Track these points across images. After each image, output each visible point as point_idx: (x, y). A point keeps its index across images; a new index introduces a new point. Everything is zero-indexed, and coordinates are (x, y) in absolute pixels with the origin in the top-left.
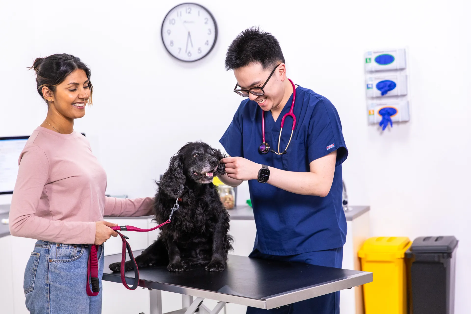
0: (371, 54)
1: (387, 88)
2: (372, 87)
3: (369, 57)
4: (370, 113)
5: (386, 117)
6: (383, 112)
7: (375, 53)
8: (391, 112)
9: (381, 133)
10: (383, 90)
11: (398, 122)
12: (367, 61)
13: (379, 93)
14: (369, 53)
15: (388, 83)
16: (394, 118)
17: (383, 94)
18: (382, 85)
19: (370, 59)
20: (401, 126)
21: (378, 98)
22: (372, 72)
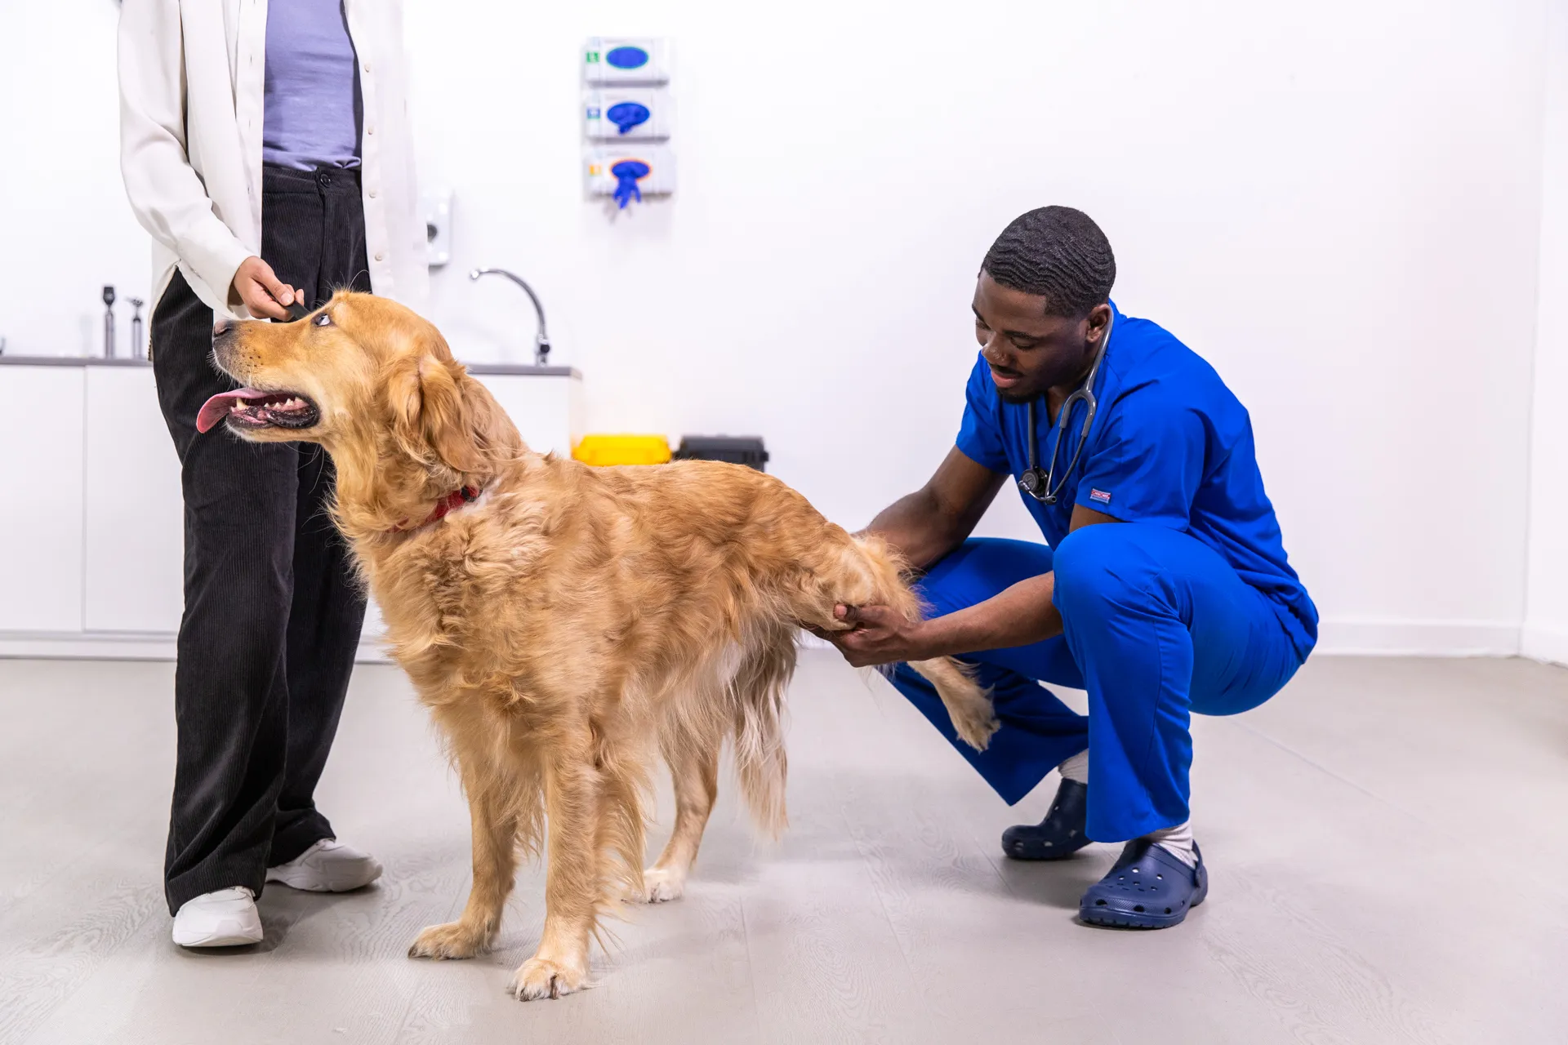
0: (599, 44)
1: (631, 119)
2: (599, 115)
3: (593, 49)
4: (590, 171)
5: (628, 179)
6: (623, 170)
7: (608, 41)
8: (638, 170)
9: (613, 219)
10: (623, 122)
11: (652, 196)
12: (592, 57)
13: (612, 129)
14: (597, 41)
15: (633, 109)
16: (643, 184)
17: (623, 130)
18: (620, 112)
19: (596, 55)
20: (655, 206)
21: (609, 140)
22: (597, 84)
